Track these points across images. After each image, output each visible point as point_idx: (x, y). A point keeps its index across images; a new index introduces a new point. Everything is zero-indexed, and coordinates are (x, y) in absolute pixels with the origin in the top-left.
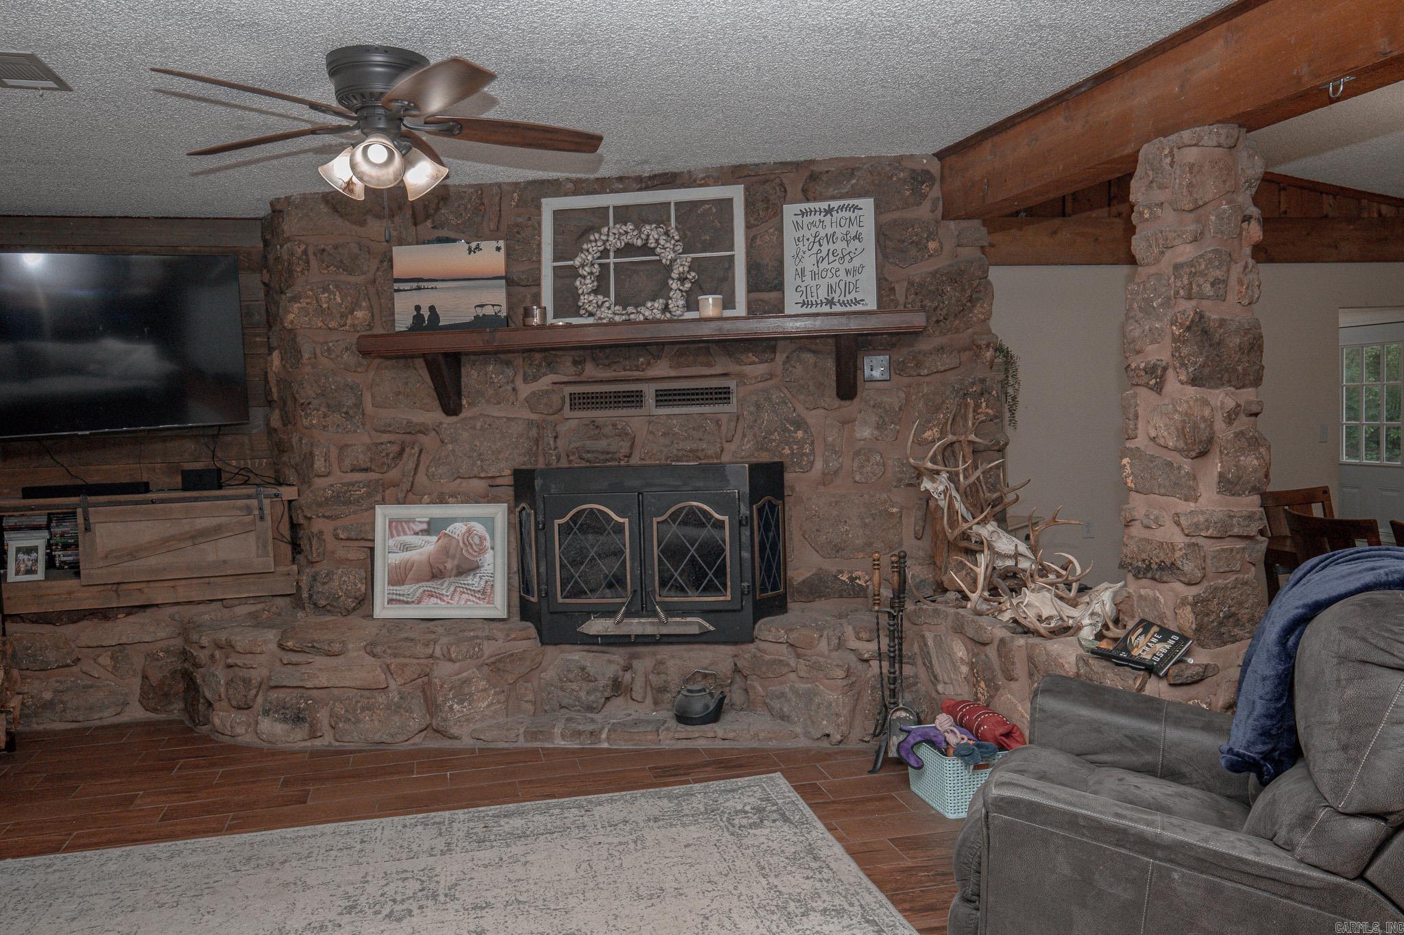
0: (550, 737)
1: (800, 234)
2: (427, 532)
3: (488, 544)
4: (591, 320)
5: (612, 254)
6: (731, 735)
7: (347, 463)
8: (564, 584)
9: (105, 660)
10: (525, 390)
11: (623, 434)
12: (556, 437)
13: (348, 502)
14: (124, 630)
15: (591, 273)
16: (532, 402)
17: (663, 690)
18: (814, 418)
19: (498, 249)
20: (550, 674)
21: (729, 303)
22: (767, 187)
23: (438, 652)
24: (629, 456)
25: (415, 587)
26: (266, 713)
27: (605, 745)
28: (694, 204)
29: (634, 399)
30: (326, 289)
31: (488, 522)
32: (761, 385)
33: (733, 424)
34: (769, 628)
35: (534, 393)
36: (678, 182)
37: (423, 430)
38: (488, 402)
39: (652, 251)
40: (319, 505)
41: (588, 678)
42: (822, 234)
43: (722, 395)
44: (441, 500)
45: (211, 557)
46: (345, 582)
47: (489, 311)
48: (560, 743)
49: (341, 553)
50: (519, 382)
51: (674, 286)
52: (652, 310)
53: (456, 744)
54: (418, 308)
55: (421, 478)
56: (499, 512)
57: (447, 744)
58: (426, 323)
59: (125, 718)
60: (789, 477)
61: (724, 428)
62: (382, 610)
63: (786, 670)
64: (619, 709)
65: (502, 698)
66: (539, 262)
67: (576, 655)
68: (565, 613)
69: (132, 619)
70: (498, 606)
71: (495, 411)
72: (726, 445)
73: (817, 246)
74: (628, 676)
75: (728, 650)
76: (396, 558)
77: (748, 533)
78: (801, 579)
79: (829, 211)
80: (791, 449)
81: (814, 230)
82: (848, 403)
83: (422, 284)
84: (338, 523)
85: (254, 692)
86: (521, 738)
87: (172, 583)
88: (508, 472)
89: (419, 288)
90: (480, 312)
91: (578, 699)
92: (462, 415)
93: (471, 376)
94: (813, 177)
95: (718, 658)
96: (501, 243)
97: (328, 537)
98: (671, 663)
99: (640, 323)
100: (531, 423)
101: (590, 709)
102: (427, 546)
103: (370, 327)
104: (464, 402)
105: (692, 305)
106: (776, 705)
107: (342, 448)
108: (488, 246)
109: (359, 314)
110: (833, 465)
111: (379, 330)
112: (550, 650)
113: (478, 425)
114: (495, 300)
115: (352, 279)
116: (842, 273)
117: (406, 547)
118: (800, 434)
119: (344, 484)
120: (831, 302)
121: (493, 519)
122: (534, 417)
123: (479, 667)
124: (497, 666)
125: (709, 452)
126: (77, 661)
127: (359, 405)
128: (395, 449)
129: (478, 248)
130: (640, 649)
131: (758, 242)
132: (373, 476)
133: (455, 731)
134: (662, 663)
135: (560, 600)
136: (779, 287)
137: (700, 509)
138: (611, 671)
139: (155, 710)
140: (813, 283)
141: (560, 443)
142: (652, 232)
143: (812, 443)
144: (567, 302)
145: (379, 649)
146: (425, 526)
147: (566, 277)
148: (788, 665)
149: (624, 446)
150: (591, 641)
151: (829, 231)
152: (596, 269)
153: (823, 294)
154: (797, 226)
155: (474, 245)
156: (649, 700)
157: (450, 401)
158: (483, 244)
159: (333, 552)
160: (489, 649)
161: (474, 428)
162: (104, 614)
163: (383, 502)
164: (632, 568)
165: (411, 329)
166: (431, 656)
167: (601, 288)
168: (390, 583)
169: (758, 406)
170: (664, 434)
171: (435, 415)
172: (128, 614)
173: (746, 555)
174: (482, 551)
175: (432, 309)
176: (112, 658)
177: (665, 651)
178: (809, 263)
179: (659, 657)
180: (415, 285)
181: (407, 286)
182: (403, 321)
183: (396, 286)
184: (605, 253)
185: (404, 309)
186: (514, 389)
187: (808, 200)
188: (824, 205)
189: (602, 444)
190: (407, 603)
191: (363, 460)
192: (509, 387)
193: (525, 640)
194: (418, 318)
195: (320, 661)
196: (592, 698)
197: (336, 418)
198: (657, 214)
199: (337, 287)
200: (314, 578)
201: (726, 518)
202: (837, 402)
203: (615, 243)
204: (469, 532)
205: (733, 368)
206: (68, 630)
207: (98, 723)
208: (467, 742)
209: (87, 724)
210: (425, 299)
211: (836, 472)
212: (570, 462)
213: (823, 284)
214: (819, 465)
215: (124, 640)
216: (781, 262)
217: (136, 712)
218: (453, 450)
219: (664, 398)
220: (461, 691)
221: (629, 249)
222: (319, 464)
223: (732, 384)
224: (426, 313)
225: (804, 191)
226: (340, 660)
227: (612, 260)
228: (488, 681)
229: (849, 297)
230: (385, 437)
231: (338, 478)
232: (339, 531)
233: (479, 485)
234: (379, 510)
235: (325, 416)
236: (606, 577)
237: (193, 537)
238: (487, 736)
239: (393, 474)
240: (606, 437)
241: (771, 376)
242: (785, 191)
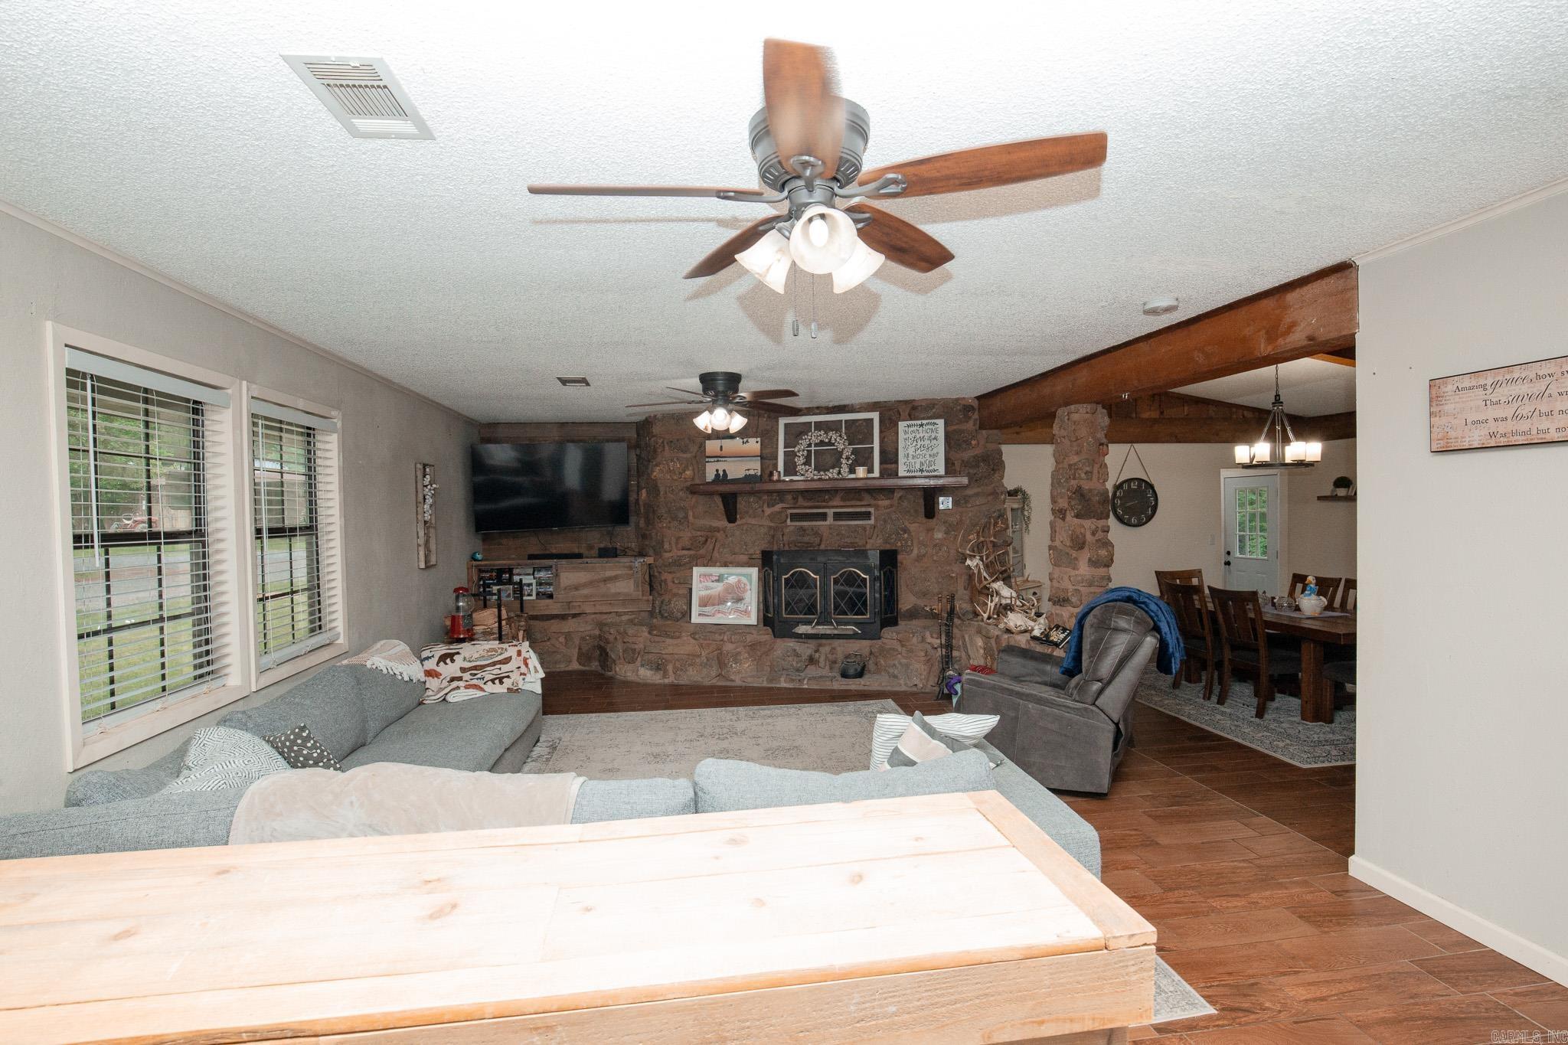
0: (779, 682)
1: (907, 436)
2: (718, 581)
3: (748, 587)
4: (802, 478)
5: (813, 445)
6: (868, 683)
7: (680, 546)
8: (786, 609)
9: (562, 639)
10: (768, 511)
11: (816, 534)
12: (783, 535)
13: (680, 565)
14: (570, 625)
15: (803, 455)
16: (772, 517)
17: (835, 662)
18: (913, 527)
19: (757, 442)
20: (778, 653)
21: (870, 470)
22: (891, 412)
23: (726, 638)
24: (819, 545)
25: (712, 608)
26: (642, 666)
27: (806, 687)
28: (854, 421)
29: (824, 516)
30: (672, 461)
31: (749, 577)
32: (887, 511)
33: (872, 531)
34: (889, 633)
35: (772, 513)
36: (847, 409)
37: (718, 530)
38: (750, 517)
39: (833, 445)
40: (666, 566)
41: (797, 655)
42: (918, 436)
43: (867, 515)
44: (725, 565)
45: (613, 591)
46: (678, 604)
47: (752, 472)
48: (784, 685)
49: (675, 591)
50: (765, 508)
51: (844, 462)
52: (833, 473)
53: (733, 684)
54: (717, 471)
55: (716, 554)
56: (754, 572)
57: (728, 684)
58: (721, 479)
59: (570, 668)
60: (900, 557)
61: (867, 532)
62: (695, 619)
63: (895, 653)
64: (812, 671)
65: (755, 663)
66: (777, 448)
67: (791, 643)
68: (786, 622)
69: (574, 620)
70: (752, 619)
71: (753, 521)
72: (868, 541)
73: (915, 443)
74: (817, 655)
75: (866, 643)
76: (703, 593)
77: (878, 584)
78: (905, 609)
79: (922, 425)
80: (901, 543)
81: (914, 434)
82: (931, 520)
83: (720, 459)
84: (674, 575)
85: (636, 655)
86: (765, 682)
87: (592, 603)
88: (758, 552)
89: (718, 461)
90: (748, 473)
91: (792, 665)
92: (738, 522)
93: (742, 504)
94: (914, 408)
95: (862, 646)
96: (759, 439)
97: (670, 584)
98: (838, 649)
99: (826, 480)
100: (770, 527)
101: (798, 670)
102: (719, 588)
103: (693, 479)
104: (738, 517)
105: (852, 471)
106: (891, 670)
107: (678, 539)
108: (752, 441)
109: (688, 473)
110: (923, 551)
111: (697, 481)
112: (779, 640)
113: (744, 529)
114: (755, 467)
115: (685, 456)
116: (928, 456)
117: (707, 588)
118: (906, 536)
119: (678, 556)
120: (922, 471)
121: (751, 575)
122: (772, 524)
123: (745, 647)
124: (753, 647)
125: (860, 544)
126: (549, 640)
127: (686, 517)
128: (704, 539)
129: (747, 441)
130: (824, 641)
131: (886, 440)
132: (692, 552)
133: (733, 677)
134: (834, 649)
135: (784, 616)
136: (896, 462)
137: (855, 572)
138: (809, 652)
139: (584, 665)
140: (913, 461)
141: (785, 538)
142: (833, 435)
143: (912, 541)
144: (790, 469)
145: (697, 636)
146: (717, 578)
147: (790, 457)
148: (897, 650)
149: (817, 540)
150: (799, 636)
151: (922, 435)
152: (805, 453)
153: (918, 466)
154: (906, 432)
155: (745, 440)
156: (827, 667)
157: (731, 516)
158: (750, 440)
159: (671, 590)
160: (749, 638)
161: (742, 530)
162: (563, 617)
163: (697, 566)
164: (820, 600)
165: (714, 481)
166: (722, 640)
167: (807, 463)
168: (700, 606)
169: (885, 521)
170: (837, 535)
171: (723, 523)
172: (573, 617)
173: (877, 595)
174: (745, 591)
175: (724, 471)
176: (565, 638)
177: (836, 643)
178: (911, 451)
179: (833, 646)
180: (716, 459)
181: (712, 460)
182: (710, 476)
183: (707, 460)
184: (810, 445)
185: (711, 471)
186: (763, 511)
187: (911, 420)
188: (919, 422)
189: (806, 539)
190: (708, 616)
191: (687, 544)
192: (760, 510)
193: (766, 635)
194: (717, 475)
195: (668, 641)
196: (799, 665)
197: (676, 523)
198: (834, 426)
199: (678, 459)
200: (662, 602)
201: (867, 577)
202: (924, 520)
203: (815, 440)
204: (739, 581)
205: (873, 502)
206: (548, 623)
207: (558, 670)
208: (738, 683)
209: (554, 670)
210: (721, 466)
211: (924, 556)
212: (790, 547)
213: (918, 461)
214: (915, 551)
215: (571, 630)
216: (897, 449)
217: (575, 666)
218: (732, 541)
219: (838, 516)
220: (736, 657)
221: (822, 443)
222: (666, 546)
223: (872, 510)
224: (721, 473)
225: (910, 415)
226: (679, 641)
227: (813, 448)
228: (749, 654)
229: (931, 468)
230: (699, 533)
231: (676, 553)
232: (675, 580)
233: (744, 558)
234: (694, 568)
235: (670, 522)
236: (807, 604)
237: (605, 581)
238: (749, 680)
239: (702, 552)
240: (808, 535)
241: (892, 506)
242: (900, 414)
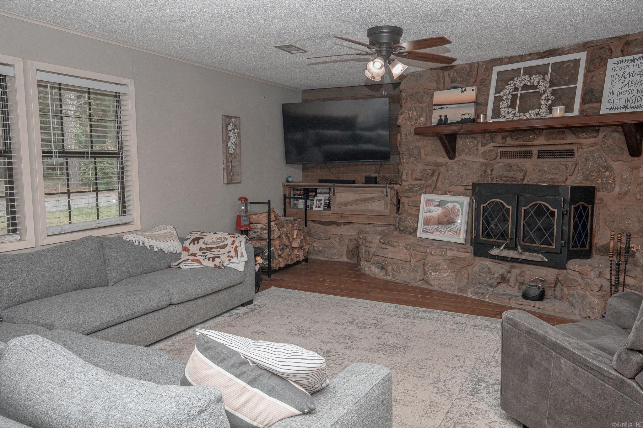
0: (467, 293)
1: (615, 73)
2: (439, 206)
3: (460, 212)
4: (504, 120)
5: (520, 89)
7: (414, 177)
8: (483, 233)
9: (337, 239)
10: (482, 149)
11: (521, 170)
12: (492, 170)
13: (413, 192)
14: (343, 230)
15: (507, 99)
16: (484, 155)
17: (522, 284)
18: (616, 165)
19: (473, 90)
20: (476, 269)
21: (569, 109)
22: (602, 51)
23: (428, 251)
24: (523, 180)
25: (432, 227)
26: (374, 264)
27: (488, 300)
28: (563, 63)
29: (527, 154)
30: (411, 110)
31: (461, 204)
32: (590, 149)
33: (573, 167)
34: (574, 265)
35: (485, 151)
36: (557, 53)
37: (441, 165)
38: (466, 154)
39: (536, 87)
40: (404, 192)
41: (491, 273)
42: (627, 72)
43: (570, 153)
44: (445, 193)
45: (370, 208)
46: (409, 222)
47: (467, 116)
48: (470, 295)
49: (410, 211)
50: (479, 147)
51: (543, 103)
52: (531, 114)
53: (432, 288)
54: (441, 116)
55: (439, 184)
56: (466, 200)
57: (429, 287)
58: (443, 122)
59: (341, 260)
60: (599, 194)
61: (569, 169)
62: (420, 234)
63: (576, 284)
64: (502, 288)
65: (454, 274)
66: (488, 95)
67: (487, 262)
68: (484, 244)
69: (346, 227)
70: (461, 238)
71: (468, 158)
72: (569, 177)
73: (623, 78)
74: (509, 275)
75: (555, 271)
76: (427, 215)
77: (567, 218)
78: (601, 244)
79: (633, 60)
80: (602, 180)
81: (623, 71)
82: (636, 158)
83: (443, 106)
84: (410, 199)
85: (371, 256)
86: (456, 291)
87: (357, 216)
88: (471, 184)
89: (442, 108)
90: (463, 117)
91: (486, 281)
92: (457, 159)
93: (460, 143)
94: (628, 43)
95: (549, 274)
96: (475, 88)
97: (406, 204)
98: (527, 272)
99: (524, 120)
100: (482, 164)
101: (491, 286)
102: (438, 212)
103: (426, 124)
104: (457, 154)
105: (550, 110)
106: (571, 299)
107: (413, 171)
108: (469, 89)
109: (422, 119)
110: (625, 189)
111: (428, 125)
112: (478, 258)
113: (461, 164)
114: (470, 112)
115: (421, 105)
116: (635, 92)
117: (431, 211)
118: (607, 173)
119: (412, 185)
120: (626, 107)
121: (463, 203)
122: (485, 161)
123: (444, 260)
124: (452, 261)
125: (559, 180)
126: (330, 238)
127: (420, 154)
128: (431, 172)
129: (465, 90)
130: (515, 264)
131: (594, 78)
132: (423, 182)
133: (432, 283)
134: (523, 272)
135: (481, 238)
136: (600, 101)
137: (544, 205)
138: (501, 271)
139: (349, 259)
140: (618, 98)
141: (494, 173)
142: (535, 79)
143: (614, 178)
144: (496, 113)
145: (408, 247)
146: (438, 203)
147: (498, 100)
148: (578, 282)
149: (521, 175)
150: (493, 257)
151: (631, 70)
152: (510, 97)
153: (622, 103)
154: (614, 69)
155: (463, 89)
156: (517, 288)
157: (451, 154)
158: (468, 89)
159: (407, 210)
160: (449, 254)
161: (459, 165)
162: (338, 224)
163: (425, 193)
164: (512, 229)
165: (438, 124)
166: (426, 252)
167: (512, 105)
168: (424, 224)
169: (587, 159)
170: (539, 171)
171: (447, 159)
172: (345, 225)
173: (565, 228)
174: (457, 216)
175: (446, 116)
176: (339, 239)
177: (526, 267)
178: (617, 88)
179: (523, 269)
180: (440, 107)
181: (437, 107)
182: (435, 121)
183: (434, 107)
184: (516, 89)
185: (436, 116)
186: (477, 149)
187: (624, 56)
188: (631, 57)
189: (511, 174)
190: (429, 232)
191: (419, 175)
192: (475, 148)
193: (468, 254)
194: (440, 120)
195: (390, 248)
196: (491, 281)
197: (412, 159)
198: (541, 71)
199: (415, 109)
200: (400, 219)
201: (556, 211)
202: (630, 158)
203: (519, 85)
204: (454, 207)
205: (578, 141)
206: (328, 227)
207: (333, 260)
208: (436, 288)
209: (330, 260)
210: (443, 112)
211: (626, 193)
212: (497, 181)
213: (623, 98)
214: (617, 189)
215: (343, 233)
216: (603, 87)
217: (344, 259)
218: (451, 174)
219: (542, 154)
220: (435, 267)
221: (525, 87)
222: (404, 177)
223: (575, 148)
224: (443, 118)
225: (622, 51)
226: (397, 249)
227: (519, 92)
228: (448, 266)
229: (637, 104)
230: (428, 167)
231: (411, 182)
232: (410, 203)
233: (461, 189)
234: (423, 195)
235: (408, 158)
236: (501, 231)
237: (365, 200)
238: (444, 287)
239: (430, 182)
240: (513, 171)
241: (596, 144)
242: (612, 52)
